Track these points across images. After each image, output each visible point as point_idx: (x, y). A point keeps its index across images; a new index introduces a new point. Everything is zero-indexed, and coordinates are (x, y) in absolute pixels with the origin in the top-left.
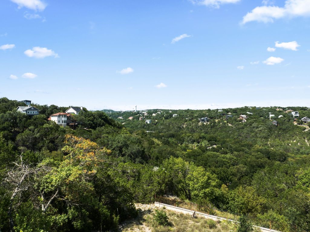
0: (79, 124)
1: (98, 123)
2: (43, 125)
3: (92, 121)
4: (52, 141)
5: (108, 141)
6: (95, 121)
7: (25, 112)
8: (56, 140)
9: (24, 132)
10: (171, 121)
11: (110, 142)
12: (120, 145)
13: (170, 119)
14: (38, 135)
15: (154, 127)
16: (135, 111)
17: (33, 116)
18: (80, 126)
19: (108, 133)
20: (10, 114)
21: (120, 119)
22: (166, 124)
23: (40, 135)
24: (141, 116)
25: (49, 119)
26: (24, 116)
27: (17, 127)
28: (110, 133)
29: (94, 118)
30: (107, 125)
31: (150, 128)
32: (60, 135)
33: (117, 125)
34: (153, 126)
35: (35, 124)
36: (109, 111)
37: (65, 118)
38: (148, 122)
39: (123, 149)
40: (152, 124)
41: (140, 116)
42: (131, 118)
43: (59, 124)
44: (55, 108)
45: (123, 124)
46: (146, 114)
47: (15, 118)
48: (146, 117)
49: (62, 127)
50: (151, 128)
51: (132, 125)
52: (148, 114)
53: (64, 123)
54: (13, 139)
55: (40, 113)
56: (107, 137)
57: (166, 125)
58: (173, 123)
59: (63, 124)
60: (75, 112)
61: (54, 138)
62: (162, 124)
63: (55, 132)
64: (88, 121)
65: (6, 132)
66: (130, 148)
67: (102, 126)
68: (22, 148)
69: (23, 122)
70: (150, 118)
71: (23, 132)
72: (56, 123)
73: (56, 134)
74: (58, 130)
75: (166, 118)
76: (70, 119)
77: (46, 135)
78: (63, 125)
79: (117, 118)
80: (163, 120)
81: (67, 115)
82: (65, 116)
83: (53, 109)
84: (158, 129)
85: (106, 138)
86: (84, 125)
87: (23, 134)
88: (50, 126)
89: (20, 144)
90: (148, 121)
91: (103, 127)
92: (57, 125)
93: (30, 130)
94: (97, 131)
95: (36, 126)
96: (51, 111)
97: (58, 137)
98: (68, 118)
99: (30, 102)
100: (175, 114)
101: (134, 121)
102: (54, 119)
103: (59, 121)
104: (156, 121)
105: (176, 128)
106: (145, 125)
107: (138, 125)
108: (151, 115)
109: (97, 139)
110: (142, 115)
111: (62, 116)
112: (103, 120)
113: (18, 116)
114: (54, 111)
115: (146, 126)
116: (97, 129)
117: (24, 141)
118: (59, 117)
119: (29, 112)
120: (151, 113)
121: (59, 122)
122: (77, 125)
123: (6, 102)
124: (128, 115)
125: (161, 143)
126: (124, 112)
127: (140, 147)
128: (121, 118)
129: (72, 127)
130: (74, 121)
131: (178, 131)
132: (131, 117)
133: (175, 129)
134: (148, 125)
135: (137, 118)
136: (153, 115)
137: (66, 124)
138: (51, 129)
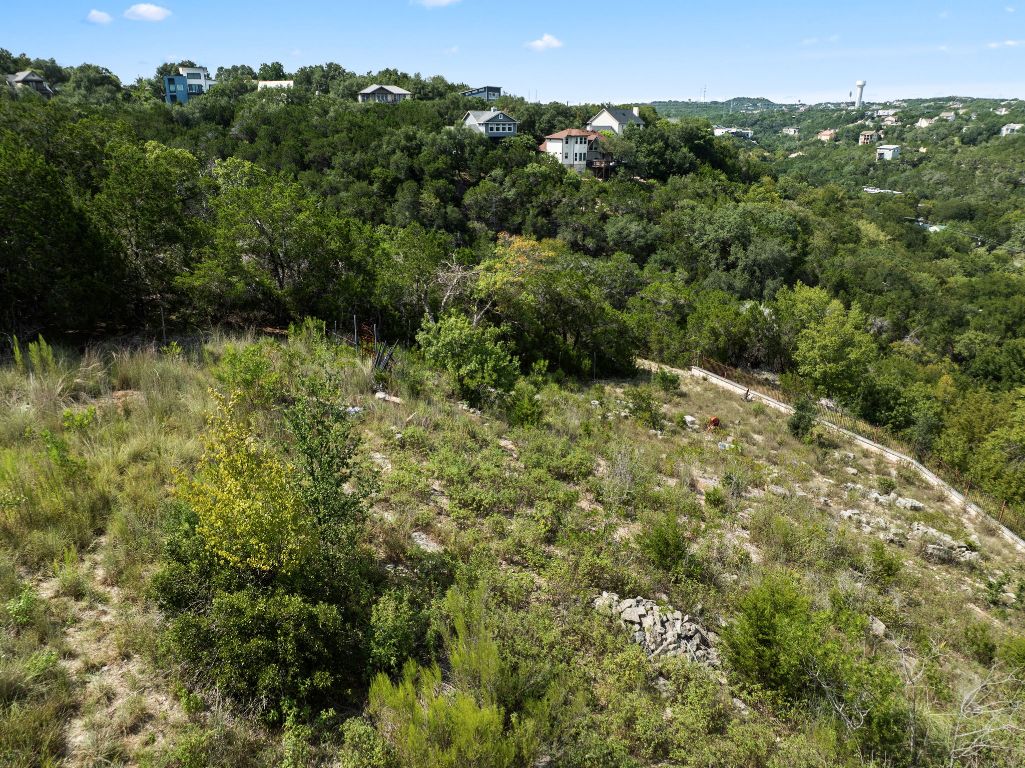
0: (619, 163)
1: (677, 161)
2: (524, 164)
3: (661, 155)
4: (545, 212)
5: (694, 221)
6: (668, 157)
7: (482, 129)
8: (555, 210)
9: (481, 184)
10: (982, 152)
11: (697, 226)
12: (724, 234)
13: (984, 144)
14: (511, 194)
15: (907, 173)
16: (853, 104)
17: (503, 138)
18: (622, 171)
19: (699, 196)
20: (449, 133)
21: (787, 135)
22: (959, 164)
23: (518, 194)
24: (869, 129)
25: (542, 147)
26: (481, 141)
27: (466, 168)
28: (707, 195)
29: (667, 145)
30: (706, 168)
31: (891, 179)
32: (564, 197)
33: (744, 169)
34: (904, 171)
35: (507, 164)
36: (754, 102)
37: (583, 145)
38: (888, 156)
39: (733, 249)
40: (903, 161)
41: (864, 127)
42: (825, 136)
43: (566, 162)
44: (559, 114)
45: (793, 156)
46: (890, 121)
47: (461, 146)
48: (886, 133)
49: (572, 172)
50: (893, 179)
51: (824, 163)
52: (900, 119)
53: (580, 159)
54: (457, 202)
55: (521, 128)
56: (693, 209)
57: (959, 170)
58: (989, 164)
59: (576, 163)
60: (615, 125)
61: (550, 202)
62: (940, 166)
63: (555, 186)
64: (648, 155)
65: (442, 182)
66: (751, 248)
67: (685, 172)
68: (476, 225)
69: (478, 157)
70: (900, 139)
71: (476, 184)
72: (557, 161)
73: (557, 192)
74: (561, 181)
75: (970, 140)
76: (596, 149)
77: (528, 194)
78: (577, 168)
79: (776, 132)
80: (953, 148)
81: (589, 138)
82: (583, 139)
83: (553, 117)
84: (922, 183)
85: (688, 211)
86: (633, 168)
87: (478, 189)
88: (543, 168)
89: (472, 214)
90: (888, 151)
91: (691, 175)
92: (561, 166)
93: (494, 180)
94: (669, 187)
95: (507, 169)
96: (549, 122)
97: (560, 202)
98: (592, 145)
99: (498, 90)
100: (1012, 126)
101: (836, 147)
102: (553, 148)
103: (567, 154)
104: (923, 150)
105: (996, 184)
106: (872, 165)
107: (847, 164)
108: (912, 124)
109: (664, 211)
110: (871, 125)
111: (574, 140)
112: (692, 154)
113: (467, 141)
114: (555, 122)
115: (876, 170)
116: (669, 180)
117: (481, 208)
118: (567, 143)
119: (492, 129)
120: (913, 117)
121: (566, 157)
122: (613, 168)
123: (441, 95)
124: (820, 120)
125: (889, 237)
126: (810, 109)
127: (784, 249)
128: (791, 131)
129: (598, 172)
130: (607, 155)
131: (1003, 197)
132: (828, 132)
133: (991, 187)
134: (885, 164)
135: (851, 134)
136: (918, 124)
137: (585, 162)
138: (546, 177)
